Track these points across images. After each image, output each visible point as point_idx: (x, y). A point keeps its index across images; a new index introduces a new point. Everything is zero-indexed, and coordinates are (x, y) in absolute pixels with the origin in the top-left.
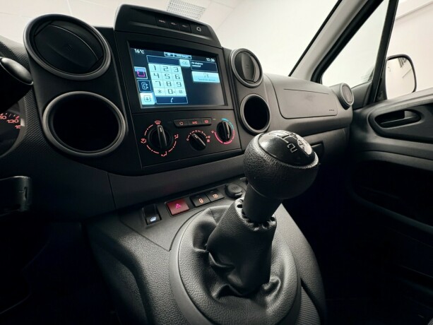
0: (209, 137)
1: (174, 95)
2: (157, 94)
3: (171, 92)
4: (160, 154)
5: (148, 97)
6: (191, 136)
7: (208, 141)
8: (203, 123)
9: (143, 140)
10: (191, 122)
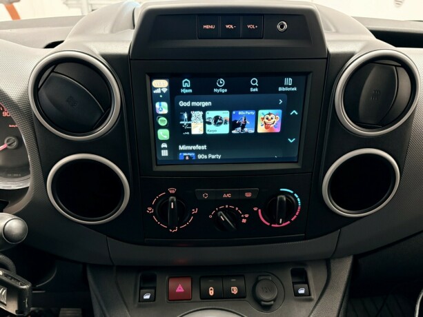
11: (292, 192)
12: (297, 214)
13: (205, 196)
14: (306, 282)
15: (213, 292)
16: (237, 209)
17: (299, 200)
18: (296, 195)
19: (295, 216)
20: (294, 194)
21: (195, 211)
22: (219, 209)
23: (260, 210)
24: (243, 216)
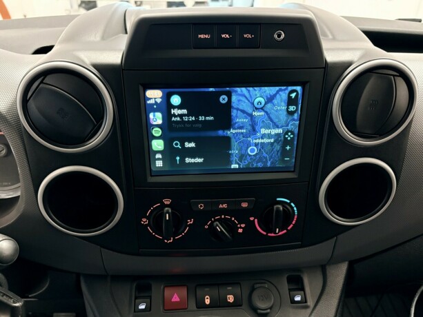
11: (288, 201)
12: (293, 223)
13: (201, 206)
14: (302, 289)
15: (209, 300)
16: (233, 219)
17: (295, 209)
20: (290, 203)
21: (190, 222)
22: (215, 219)
23: (256, 220)
24: (239, 226)
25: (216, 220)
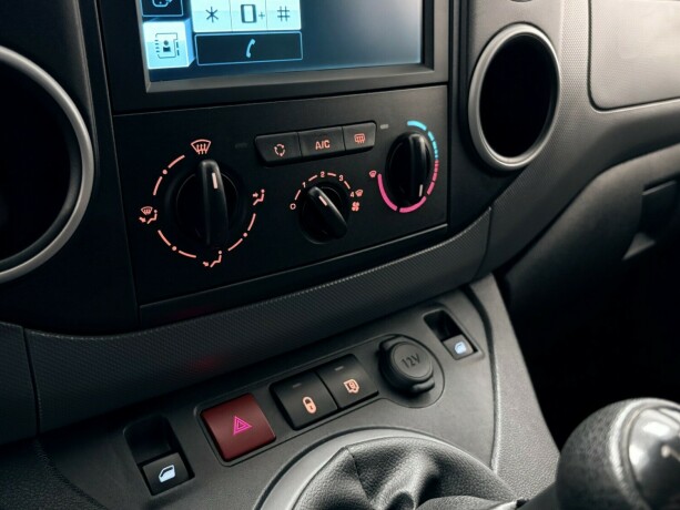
0: (359, 193)
1: (260, 27)
2: (203, 26)
3: (249, 17)
4: (198, 261)
5: (170, 39)
6: (305, 192)
7: (355, 207)
8: (349, 147)
9: (147, 211)
10: (311, 141)
11: (424, 128)
12: (434, 179)
13: (280, 150)
16: (341, 177)
17: (434, 144)
18: (430, 134)
19: (432, 184)
20: (427, 132)
21: (259, 198)
22: (307, 183)
23: (380, 176)
24: (352, 195)
25: (310, 185)
